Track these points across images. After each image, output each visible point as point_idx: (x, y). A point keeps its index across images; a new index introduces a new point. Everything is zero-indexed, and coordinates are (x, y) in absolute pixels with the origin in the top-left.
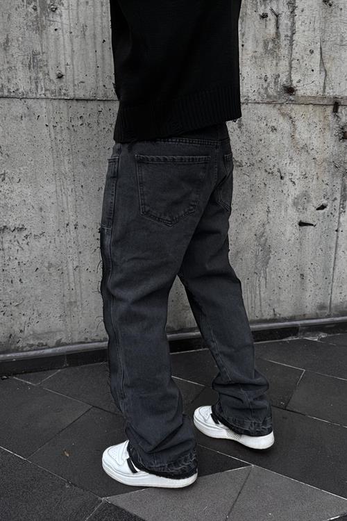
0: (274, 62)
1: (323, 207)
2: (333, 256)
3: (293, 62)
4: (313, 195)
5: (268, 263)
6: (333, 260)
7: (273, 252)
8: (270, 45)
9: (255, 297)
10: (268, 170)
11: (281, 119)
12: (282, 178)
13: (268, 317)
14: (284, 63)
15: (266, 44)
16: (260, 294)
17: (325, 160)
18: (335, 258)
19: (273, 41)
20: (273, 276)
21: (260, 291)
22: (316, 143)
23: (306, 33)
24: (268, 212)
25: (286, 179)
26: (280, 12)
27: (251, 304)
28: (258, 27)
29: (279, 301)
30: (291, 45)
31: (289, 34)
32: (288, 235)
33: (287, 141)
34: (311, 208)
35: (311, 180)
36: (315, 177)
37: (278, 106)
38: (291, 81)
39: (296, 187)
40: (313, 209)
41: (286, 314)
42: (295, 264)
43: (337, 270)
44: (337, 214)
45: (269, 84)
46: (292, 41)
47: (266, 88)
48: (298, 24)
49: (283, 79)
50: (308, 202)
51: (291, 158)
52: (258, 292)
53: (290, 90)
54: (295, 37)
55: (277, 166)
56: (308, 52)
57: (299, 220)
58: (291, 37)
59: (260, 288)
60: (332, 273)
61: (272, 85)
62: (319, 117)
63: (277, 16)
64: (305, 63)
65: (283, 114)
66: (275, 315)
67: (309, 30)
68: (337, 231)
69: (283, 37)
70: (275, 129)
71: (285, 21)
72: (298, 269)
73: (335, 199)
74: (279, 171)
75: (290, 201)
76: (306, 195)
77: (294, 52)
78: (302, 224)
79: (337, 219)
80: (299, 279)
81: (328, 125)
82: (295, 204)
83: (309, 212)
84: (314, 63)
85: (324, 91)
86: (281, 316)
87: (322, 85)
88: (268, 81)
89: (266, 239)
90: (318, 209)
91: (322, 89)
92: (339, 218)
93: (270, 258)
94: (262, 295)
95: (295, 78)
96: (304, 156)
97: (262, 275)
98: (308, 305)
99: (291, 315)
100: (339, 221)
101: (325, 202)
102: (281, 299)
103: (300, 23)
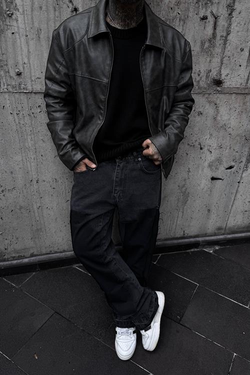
0: (208, 60)
1: (231, 167)
2: (233, 198)
3: (224, 59)
4: (224, 159)
5: (186, 203)
6: (232, 201)
7: (190, 197)
8: (207, 45)
9: (173, 224)
10: (191, 144)
11: (207, 106)
12: (201, 149)
13: (179, 236)
14: (216, 61)
15: (203, 43)
16: (177, 222)
17: (238, 135)
18: (234, 199)
19: (210, 41)
20: (189, 211)
21: (177, 220)
22: (233, 123)
23: (239, 34)
24: (189, 171)
25: (205, 149)
26: (219, 15)
27: (169, 228)
28: (197, 28)
29: (189, 226)
30: (225, 44)
31: (225, 34)
32: (202, 186)
33: (209, 122)
34: (222, 168)
35: (225, 150)
36: (228, 148)
37: (207, 96)
38: (221, 75)
39: (212, 154)
40: (224, 169)
41: (192, 234)
42: (205, 203)
43: (234, 207)
44: (241, 172)
45: (201, 77)
46: (226, 40)
47: (199, 82)
48: (234, 25)
49: (214, 74)
50: (220, 164)
51: (211, 135)
52: (176, 221)
53: (218, 83)
54: (230, 37)
55: (198, 141)
56: (239, 50)
57: (212, 176)
58: (226, 37)
59: (178, 218)
60: (230, 208)
61: (204, 78)
62: (239, 103)
63: (216, 18)
64: (235, 59)
65: (210, 102)
66: (184, 234)
67: (242, 31)
68: (239, 182)
69: (218, 38)
70: (201, 114)
71: (222, 22)
72: (206, 207)
73: (242, 162)
74: (200, 144)
75: (206, 164)
76: (219, 160)
77: (227, 50)
78: (213, 179)
79: (240, 175)
80: (207, 212)
81: (246, 110)
82: (210, 166)
83: (220, 171)
84: (242, 59)
85: (247, 83)
86: (189, 235)
87: (246, 77)
88: (201, 75)
89: (187, 189)
90: (227, 169)
91: (246, 81)
92: (242, 174)
93: (188, 200)
94: (178, 222)
95: (224, 72)
96: (222, 133)
97: (181, 210)
98: (210, 227)
99: (196, 234)
100: (241, 176)
101: (233, 164)
102: (191, 225)
103: (236, 24)
